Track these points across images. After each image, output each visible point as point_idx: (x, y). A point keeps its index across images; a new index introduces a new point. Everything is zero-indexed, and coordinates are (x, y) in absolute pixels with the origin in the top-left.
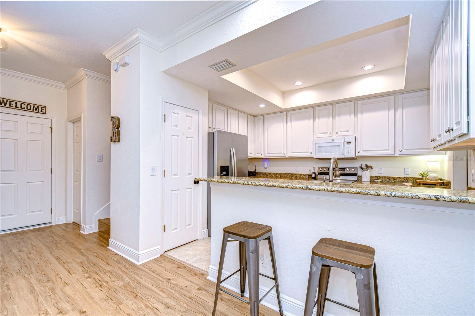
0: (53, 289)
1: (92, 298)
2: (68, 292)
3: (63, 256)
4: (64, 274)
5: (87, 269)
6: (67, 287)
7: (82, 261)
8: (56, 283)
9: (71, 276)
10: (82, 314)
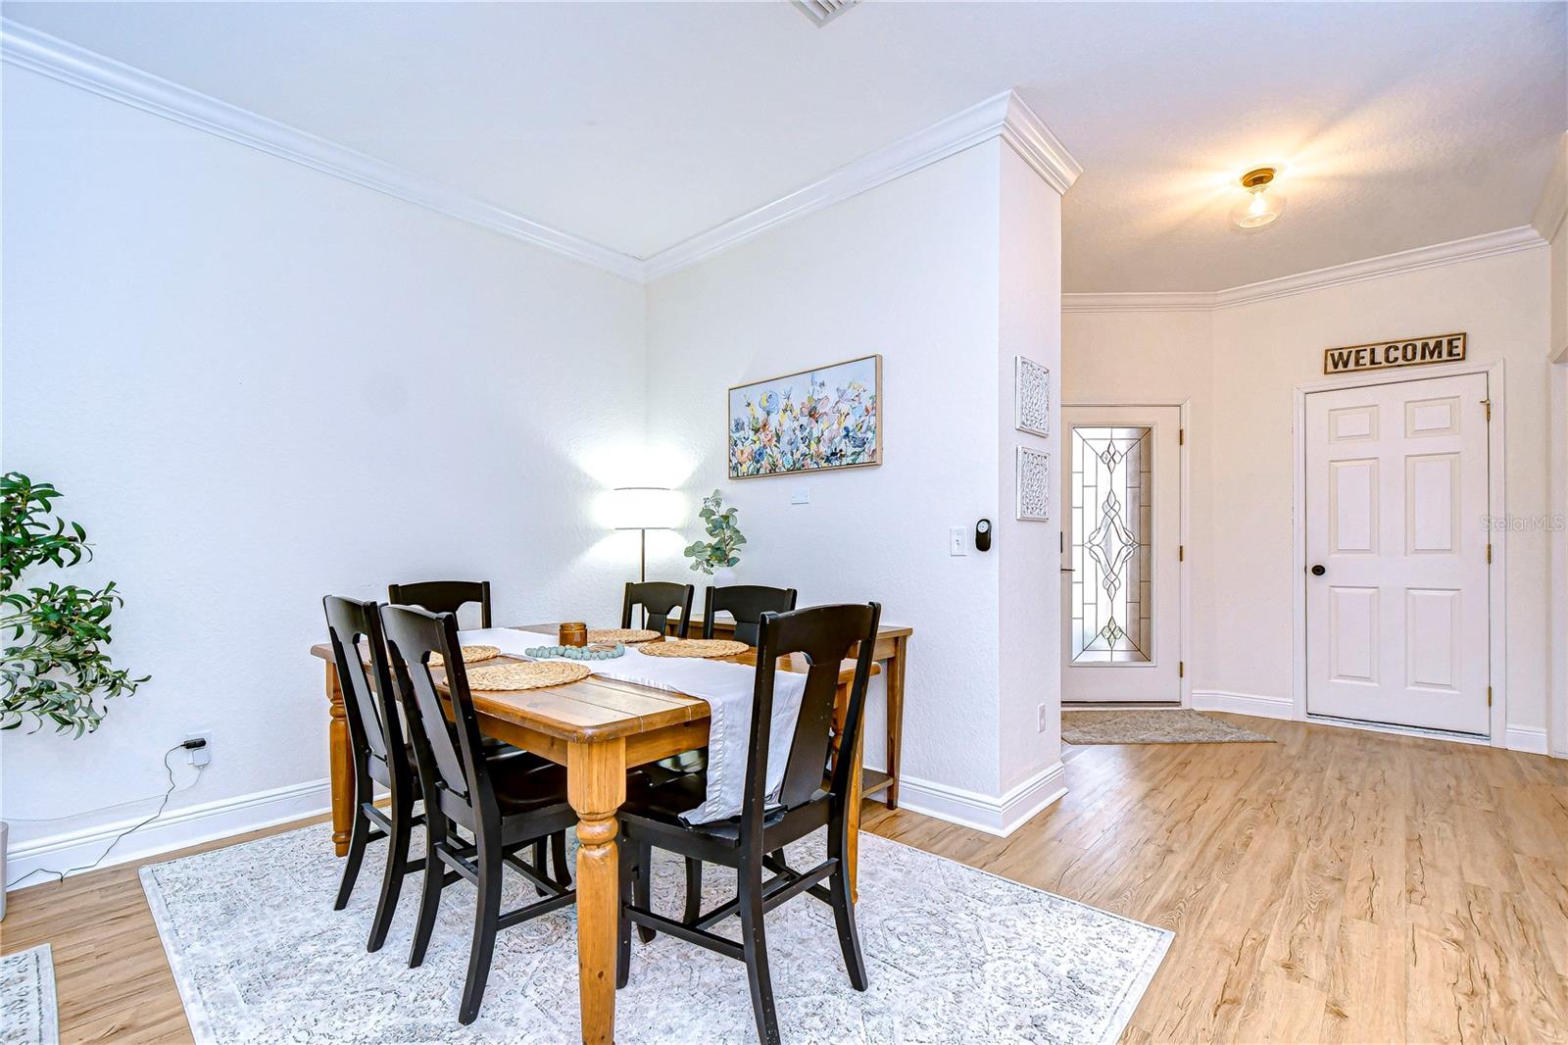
0: (1326, 904)
1: (1406, 1002)
2: (1354, 939)
3: (1437, 843)
4: (1392, 887)
5: (1477, 917)
6: (1364, 924)
7: (1484, 885)
8: (1349, 894)
9: (1404, 906)
10: (1331, 1015)
